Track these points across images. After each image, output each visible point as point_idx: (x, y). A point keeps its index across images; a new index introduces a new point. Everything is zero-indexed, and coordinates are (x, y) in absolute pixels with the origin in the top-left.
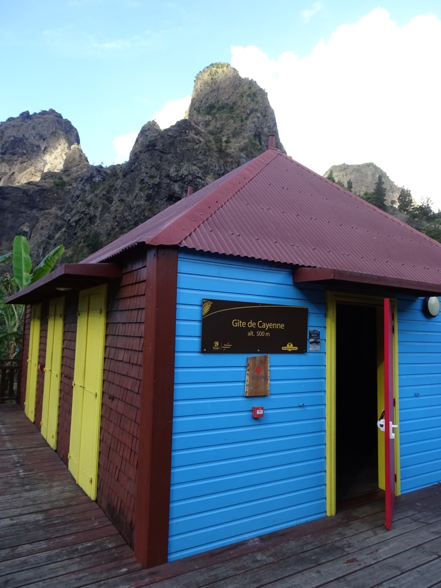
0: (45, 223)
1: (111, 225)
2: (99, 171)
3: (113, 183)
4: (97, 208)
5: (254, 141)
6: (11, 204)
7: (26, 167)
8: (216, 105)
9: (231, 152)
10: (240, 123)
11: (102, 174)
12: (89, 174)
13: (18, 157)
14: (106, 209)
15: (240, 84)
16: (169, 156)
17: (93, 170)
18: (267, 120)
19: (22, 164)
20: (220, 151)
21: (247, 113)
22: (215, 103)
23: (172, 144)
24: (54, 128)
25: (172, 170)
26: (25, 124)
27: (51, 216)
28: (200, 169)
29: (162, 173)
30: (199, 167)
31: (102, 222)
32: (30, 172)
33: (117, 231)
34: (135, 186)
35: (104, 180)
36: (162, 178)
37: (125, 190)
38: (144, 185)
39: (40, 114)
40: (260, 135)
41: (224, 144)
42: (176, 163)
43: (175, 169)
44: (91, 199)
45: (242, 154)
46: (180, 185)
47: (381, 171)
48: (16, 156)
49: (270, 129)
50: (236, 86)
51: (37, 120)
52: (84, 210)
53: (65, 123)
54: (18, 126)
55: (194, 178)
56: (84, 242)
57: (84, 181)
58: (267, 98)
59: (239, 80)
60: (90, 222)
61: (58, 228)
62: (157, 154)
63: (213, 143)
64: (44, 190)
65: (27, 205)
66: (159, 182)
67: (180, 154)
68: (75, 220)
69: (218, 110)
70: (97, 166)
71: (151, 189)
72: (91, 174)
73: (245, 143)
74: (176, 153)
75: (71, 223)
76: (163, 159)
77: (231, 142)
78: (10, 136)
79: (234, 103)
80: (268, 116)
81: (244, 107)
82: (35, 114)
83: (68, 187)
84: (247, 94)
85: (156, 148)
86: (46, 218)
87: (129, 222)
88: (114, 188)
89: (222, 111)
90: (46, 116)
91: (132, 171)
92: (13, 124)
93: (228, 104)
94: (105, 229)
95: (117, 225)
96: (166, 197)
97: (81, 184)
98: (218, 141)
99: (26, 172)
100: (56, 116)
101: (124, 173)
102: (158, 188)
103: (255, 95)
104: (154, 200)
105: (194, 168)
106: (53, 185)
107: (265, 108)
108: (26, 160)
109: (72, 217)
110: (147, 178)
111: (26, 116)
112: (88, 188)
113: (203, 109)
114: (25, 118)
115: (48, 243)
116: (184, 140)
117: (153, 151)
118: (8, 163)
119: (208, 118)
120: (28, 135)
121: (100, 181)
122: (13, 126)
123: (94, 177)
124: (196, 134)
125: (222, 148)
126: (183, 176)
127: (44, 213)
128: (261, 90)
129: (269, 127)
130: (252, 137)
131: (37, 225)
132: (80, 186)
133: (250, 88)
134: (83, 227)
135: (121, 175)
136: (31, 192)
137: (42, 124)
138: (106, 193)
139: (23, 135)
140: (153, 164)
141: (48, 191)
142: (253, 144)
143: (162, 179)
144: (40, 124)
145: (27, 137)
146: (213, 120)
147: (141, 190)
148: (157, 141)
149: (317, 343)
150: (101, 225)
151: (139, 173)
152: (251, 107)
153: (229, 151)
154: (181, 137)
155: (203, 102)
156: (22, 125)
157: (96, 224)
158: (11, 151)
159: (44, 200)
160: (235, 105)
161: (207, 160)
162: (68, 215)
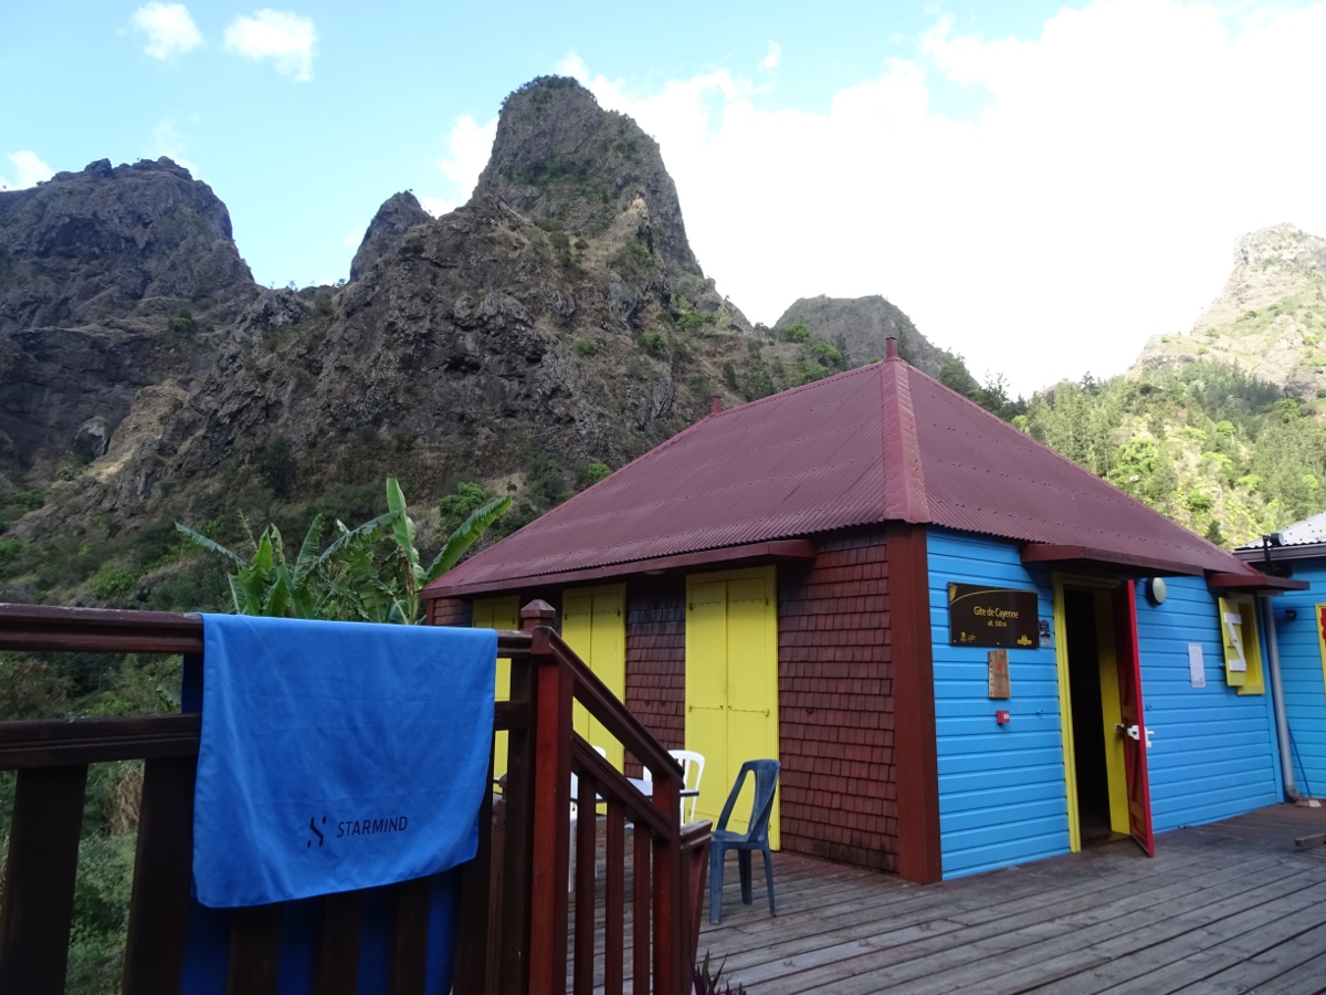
0: (144, 416)
1: (318, 424)
2: (285, 301)
3: (322, 330)
4: (283, 384)
5: (637, 247)
6: (62, 372)
7: (98, 285)
8: (548, 164)
9: (588, 269)
10: (602, 206)
11: (292, 308)
12: (263, 307)
13: (79, 263)
14: (305, 386)
15: (600, 123)
16: (452, 274)
17: (271, 299)
18: (659, 201)
19: (89, 280)
20: (567, 265)
21: (617, 185)
22: (546, 159)
23: (458, 248)
24: (171, 201)
25: (459, 304)
26: (98, 189)
27: (161, 401)
28: (523, 304)
29: (437, 310)
30: (520, 300)
31: (296, 415)
32: (108, 299)
33: (331, 439)
34: (375, 338)
35: (296, 320)
36: (436, 320)
37: (350, 345)
38: (395, 335)
39: (135, 166)
40: (650, 234)
41: (574, 251)
42: (468, 289)
43: (465, 303)
44: (269, 364)
45: (614, 274)
46: (478, 337)
47: (900, 313)
48: (75, 261)
49: (667, 219)
50: (592, 126)
51: (128, 181)
52: (252, 388)
53: (198, 189)
54: (80, 192)
55: (510, 322)
56: (252, 462)
57: (247, 323)
58: (659, 155)
59: (598, 115)
60: (267, 416)
61: (185, 430)
62: (424, 269)
63: (551, 247)
64: (145, 340)
65: (100, 373)
66: (430, 330)
67: (478, 270)
68: (229, 411)
69: (553, 174)
70: (281, 290)
71: (411, 344)
72: (267, 308)
73: (618, 251)
74: (468, 268)
75: (219, 419)
76: (438, 280)
77: (588, 246)
78: (61, 215)
79: (588, 162)
80: (661, 193)
81: (610, 171)
82: (125, 166)
83: (203, 335)
84: (615, 143)
85: (423, 255)
86: (147, 405)
87: (360, 418)
88: (324, 342)
89: (562, 179)
90: (152, 172)
91: (368, 304)
92: (70, 187)
93: (574, 164)
94: (304, 433)
95: (331, 425)
96: (446, 362)
97: (241, 330)
98: (561, 244)
99: (97, 297)
100: (176, 174)
101: (349, 309)
102: (426, 343)
103: (632, 147)
104: (417, 369)
105: (509, 300)
106: (166, 329)
107: (655, 174)
108: (99, 271)
109: (223, 404)
110: (403, 321)
111: (101, 170)
112: (257, 338)
113: (520, 170)
114: (99, 174)
115: (159, 463)
116: (486, 240)
117: (417, 262)
118: (52, 276)
119: (531, 191)
120: (106, 214)
121: (285, 323)
122: (70, 193)
123: (272, 314)
124: (513, 229)
125: (569, 260)
126: (485, 318)
127: (142, 393)
128: (645, 137)
129: (664, 216)
130: (633, 237)
131: (124, 421)
132: (239, 333)
133: (622, 132)
134: (248, 427)
135: (340, 311)
136: (111, 344)
137: (141, 190)
138: (305, 352)
139: (95, 214)
140: (417, 289)
141: (156, 341)
142: (635, 252)
143: (437, 323)
144: (136, 189)
145: (102, 218)
146: (541, 195)
147: (388, 346)
148: (425, 240)
149: (1047, 636)
150: (293, 424)
151: (383, 308)
152: (624, 173)
153: (585, 266)
154: (479, 234)
155: (519, 157)
156: (92, 190)
157: (281, 421)
158: (61, 249)
159: (145, 363)
160: (589, 165)
161: (537, 285)
162: (209, 398)
